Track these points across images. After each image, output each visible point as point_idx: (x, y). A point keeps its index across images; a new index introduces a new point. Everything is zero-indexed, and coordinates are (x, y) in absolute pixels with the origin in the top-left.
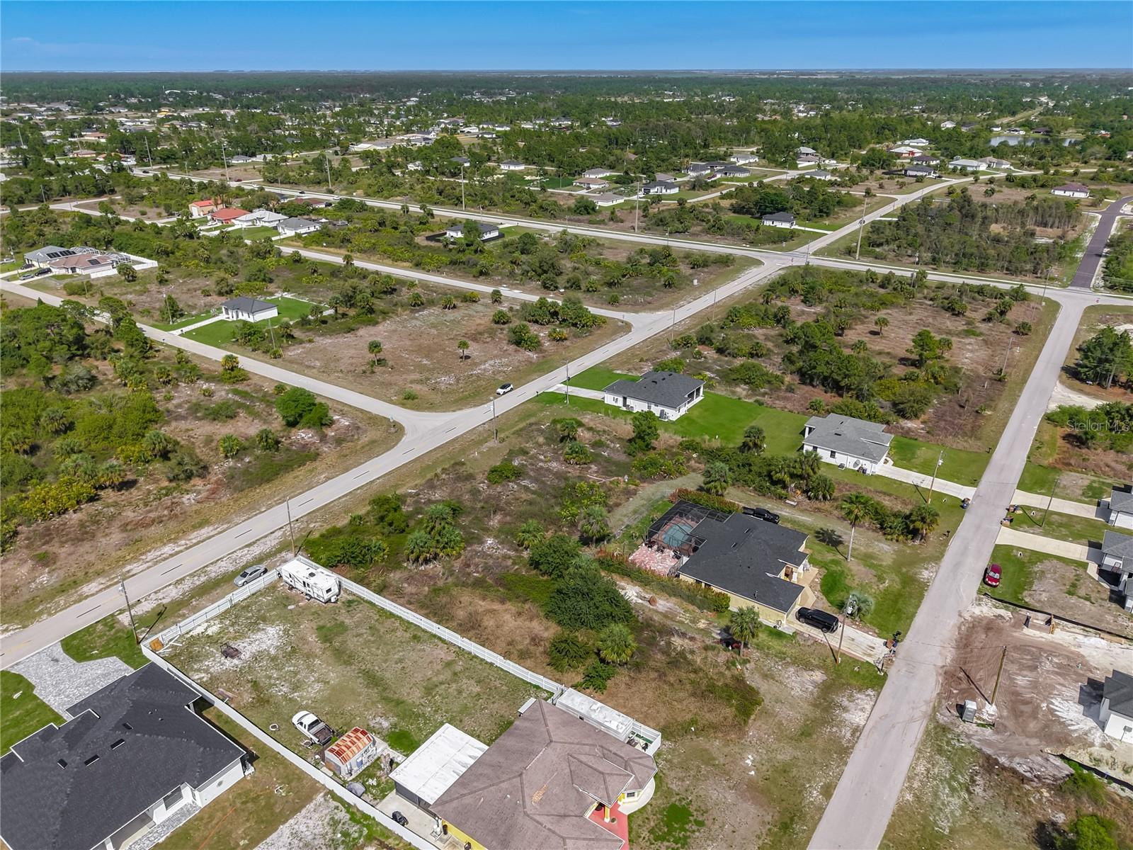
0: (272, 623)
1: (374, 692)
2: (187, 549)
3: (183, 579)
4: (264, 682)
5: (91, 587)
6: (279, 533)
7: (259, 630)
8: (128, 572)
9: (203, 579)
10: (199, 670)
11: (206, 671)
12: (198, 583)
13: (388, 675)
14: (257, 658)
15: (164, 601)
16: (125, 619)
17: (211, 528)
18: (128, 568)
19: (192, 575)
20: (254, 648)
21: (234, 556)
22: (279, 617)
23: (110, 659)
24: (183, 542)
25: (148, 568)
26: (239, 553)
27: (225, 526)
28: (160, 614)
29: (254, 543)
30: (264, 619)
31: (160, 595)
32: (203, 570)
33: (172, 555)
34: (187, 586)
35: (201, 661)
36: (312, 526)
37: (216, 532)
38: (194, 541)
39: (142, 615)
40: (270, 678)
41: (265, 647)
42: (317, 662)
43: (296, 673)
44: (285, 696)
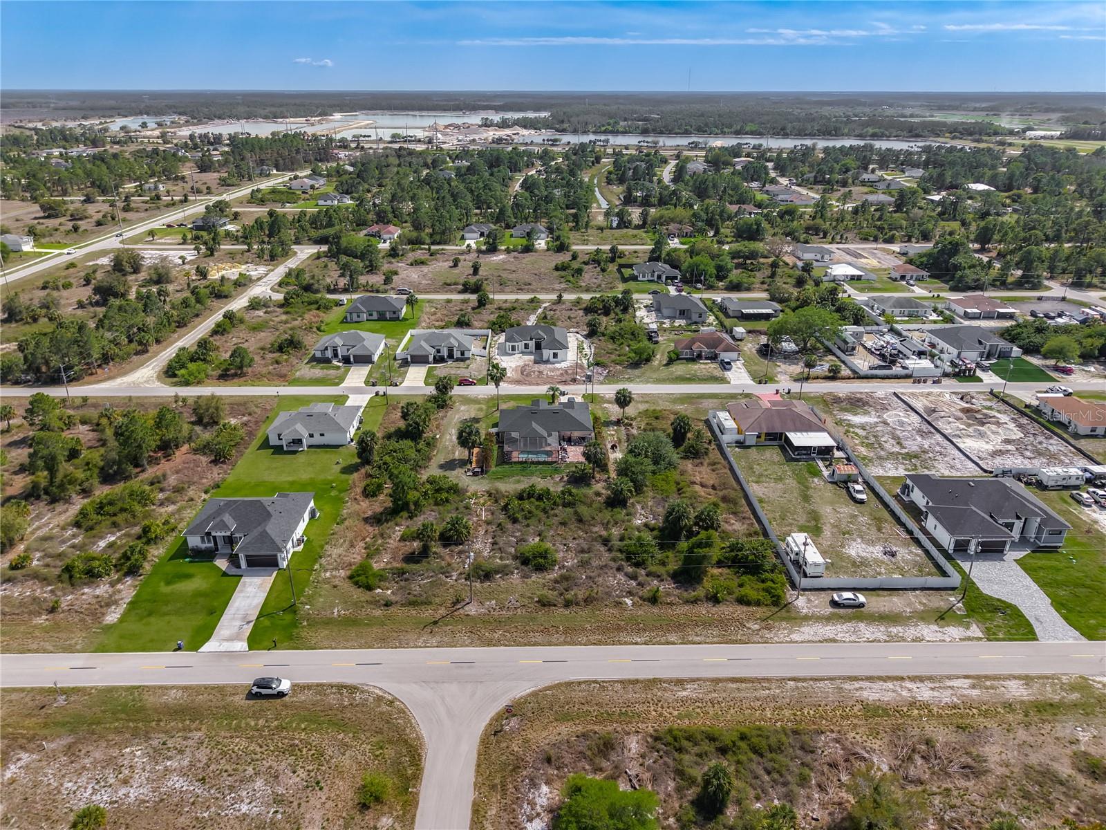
0: (849, 557)
1: (810, 492)
2: (902, 679)
3: (914, 641)
4: (874, 529)
5: (1016, 691)
6: (795, 637)
7: (862, 558)
8: (973, 687)
9: (894, 630)
10: (917, 555)
11: (911, 552)
12: (900, 629)
13: (796, 495)
14: (872, 543)
15: (936, 628)
16: (976, 630)
17: (865, 694)
18: (973, 693)
19: (903, 639)
20: (872, 549)
21: (853, 638)
22: (842, 559)
23: (989, 594)
24: (905, 693)
25: (950, 678)
26: (847, 638)
27: (847, 686)
28: (942, 618)
29: (826, 641)
30: (854, 563)
31: (939, 636)
32: (892, 639)
33: (920, 679)
34: (911, 632)
35: (913, 560)
36: (757, 627)
37: (862, 684)
38: (890, 685)
39: (960, 626)
40: (869, 529)
41: (863, 546)
42: (832, 521)
43: (851, 523)
44: (863, 516)
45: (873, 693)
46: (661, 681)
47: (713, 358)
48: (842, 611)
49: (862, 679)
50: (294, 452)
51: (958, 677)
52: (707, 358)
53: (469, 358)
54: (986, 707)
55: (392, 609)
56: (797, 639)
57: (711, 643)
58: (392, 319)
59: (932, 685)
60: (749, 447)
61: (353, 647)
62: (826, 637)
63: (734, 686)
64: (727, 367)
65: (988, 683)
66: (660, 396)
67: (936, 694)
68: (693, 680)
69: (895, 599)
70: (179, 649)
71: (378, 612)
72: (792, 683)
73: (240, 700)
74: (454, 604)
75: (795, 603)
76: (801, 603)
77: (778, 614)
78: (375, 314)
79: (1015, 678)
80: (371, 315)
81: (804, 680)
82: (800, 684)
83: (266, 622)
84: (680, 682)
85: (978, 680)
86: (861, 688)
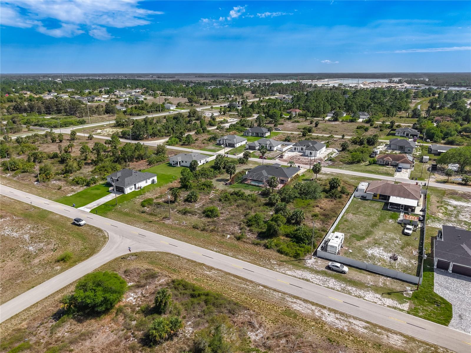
0: (365, 253)
1: (380, 224)
2: (325, 308)
3: (356, 296)
4: (399, 247)
5: (394, 341)
7: (373, 255)
8: (366, 328)
9: (350, 288)
10: (412, 264)
11: (410, 262)
12: (354, 289)
13: (370, 223)
14: (389, 251)
15: (379, 296)
16: (406, 306)
18: (362, 330)
19: (350, 293)
20: (385, 254)
21: (320, 283)
22: (360, 253)
23: (437, 293)
24: (318, 314)
25: (355, 318)
26: (317, 282)
28: (389, 294)
29: (303, 279)
30: (364, 256)
31: (376, 300)
32: (343, 290)
33: (336, 312)
34: (359, 292)
35: (406, 265)
36: (275, 263)
37: (298, 301)
38: (314, 307)
39: (397, 301)
40: (396, 246)
41: (381, 251)
42: (376, 237)
43: (388, 241)
44: (400, 240)
45: (298, 307)
46: (204, 265)
47: (395, 166)
48: (330, 271)
49: (301, 300)
50: (174, 166)
51: (360, 320)
52: (392, 166)
53: (273, 150)
54: (361, 339)
55: (143, 214)
56: (289, 273)
57: (245, 261)
58: (261, 137)
59: (339, 317)
60: (367, 200)
61: (117, 220)
62: (305, 278)
63: (232, 278)
64: (399, 170)
65: (379, 330)
66: (347, 176)
67: (337, 321)
68: (218, 270)
69: (369, 277)
70: (73, 206)
71: (137, 214)
72: (261, 287)
73: (69, 224)
74: (164, 218)
75: (307, 261)
76: (311, 261)
77: (293, 262)
78: (254, 133)
79: (402, 335)
80: (253, 134)
81: (270, 288)
82: (265, 289)
83: (103, 207)
84: (211, 268)
85: (372, 326)
86: (296, 303)
